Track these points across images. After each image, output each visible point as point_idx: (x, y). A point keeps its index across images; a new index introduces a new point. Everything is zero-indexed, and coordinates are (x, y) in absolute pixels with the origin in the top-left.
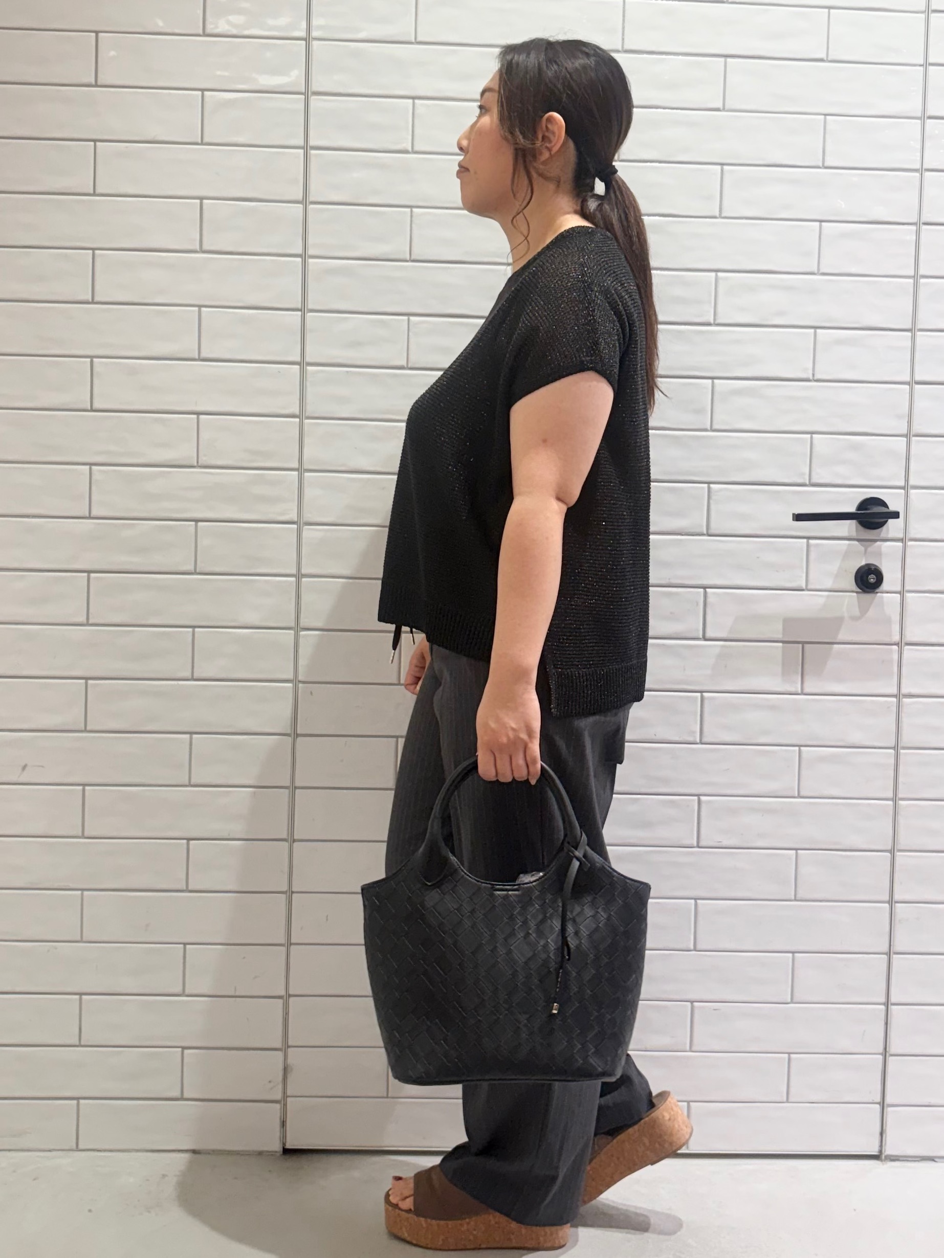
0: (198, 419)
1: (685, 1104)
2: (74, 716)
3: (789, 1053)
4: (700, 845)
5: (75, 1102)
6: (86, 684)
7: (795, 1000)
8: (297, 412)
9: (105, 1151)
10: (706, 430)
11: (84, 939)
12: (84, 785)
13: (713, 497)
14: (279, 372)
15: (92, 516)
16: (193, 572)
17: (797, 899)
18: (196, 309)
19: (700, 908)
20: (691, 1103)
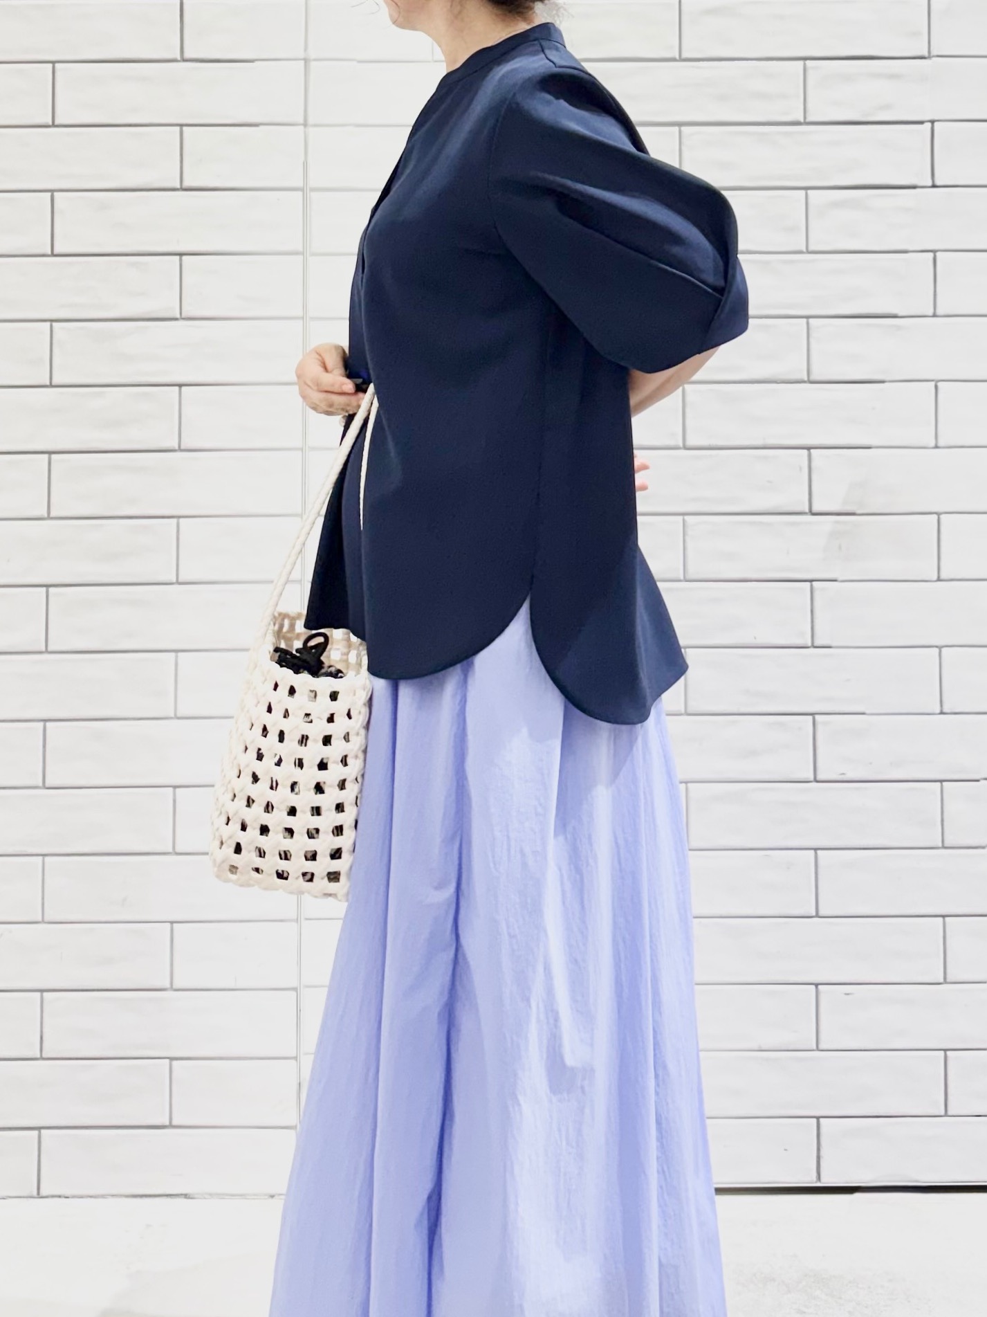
0: (181, 260)
1: (814, 1120)
2: (32, 636)
3: (945, 1050)
4: (820, 777)
5: (35, 1133)
6: (47, 592)
7: (948, 980)
8: (301, 249)
9: (74, 1197)
10: (800, 252)
11: (46, 919)
12: (45, 721)
13: (813, 334)
14: (278, 200)
15: (53, 384)
16: (177, 448)
17: (946, 845)
18: (178, 128)
19: (821, 862)
20: (821, 1120)
